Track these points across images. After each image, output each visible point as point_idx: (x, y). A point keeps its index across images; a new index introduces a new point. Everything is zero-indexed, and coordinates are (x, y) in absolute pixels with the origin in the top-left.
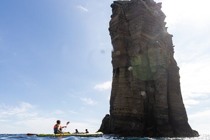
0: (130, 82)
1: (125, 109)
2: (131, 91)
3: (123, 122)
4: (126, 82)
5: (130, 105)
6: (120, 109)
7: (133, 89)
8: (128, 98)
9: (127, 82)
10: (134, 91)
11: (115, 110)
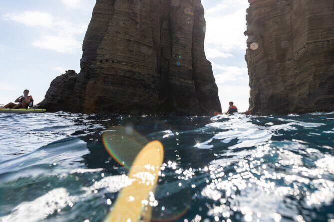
0: (136, 13)
1: (123, 62)
2: (136, 29)
3: (116, 89)
4: (128, 11)
5: (133, 56)
6: (113, 62)
7: (141, 27)
8: (131, 41)
9: (131, 11)
10: (142, 31)
11: (101, 61)
